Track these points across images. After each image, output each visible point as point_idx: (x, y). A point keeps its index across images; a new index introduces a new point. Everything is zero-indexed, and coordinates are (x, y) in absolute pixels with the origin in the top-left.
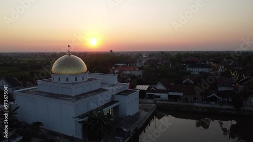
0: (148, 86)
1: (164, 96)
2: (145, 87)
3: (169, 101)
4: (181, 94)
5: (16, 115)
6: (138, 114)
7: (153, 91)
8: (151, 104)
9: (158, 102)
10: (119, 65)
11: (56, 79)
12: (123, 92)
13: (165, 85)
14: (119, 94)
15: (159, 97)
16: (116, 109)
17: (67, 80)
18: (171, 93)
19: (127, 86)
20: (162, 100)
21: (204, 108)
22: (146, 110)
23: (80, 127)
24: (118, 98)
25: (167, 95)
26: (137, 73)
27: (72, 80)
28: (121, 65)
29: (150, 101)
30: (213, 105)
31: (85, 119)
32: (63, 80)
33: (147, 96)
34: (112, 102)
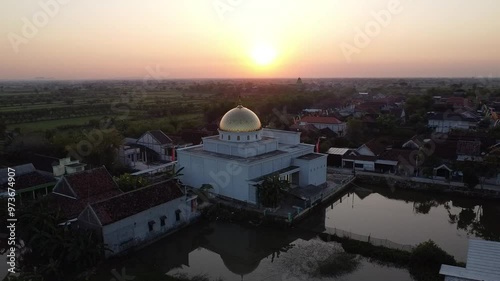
0: (347, 150)
1: (369, 165)
2: (342, 151)
3: (375, 172)
4: (394, 163)
5: (180, 177)
6: (325, 186)
7: (353, 157)
8: (347, 175)
9: (357, 173)
10: (310, 110)
11: (226, 138)
12: (307, 155)
13: (372, 150)
14: (300, 158)
15: (361, 166)
16: (296, 176)
17: (238, 138)
18: (378, 162)
19: (310, 148)
20: (365, 171)
21: (424, 183)
22: (338, 182)
23: (254, 192)
24: (298, 163)
25: (373, 163)
26: (338, 127)
27: (243, 139)
28: (314, 110)
29: (346, 171)
30: (440, 181)
31: (260, 183)
32: (234, 138)
33: (343, 164)
34: (291, 168)
